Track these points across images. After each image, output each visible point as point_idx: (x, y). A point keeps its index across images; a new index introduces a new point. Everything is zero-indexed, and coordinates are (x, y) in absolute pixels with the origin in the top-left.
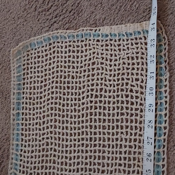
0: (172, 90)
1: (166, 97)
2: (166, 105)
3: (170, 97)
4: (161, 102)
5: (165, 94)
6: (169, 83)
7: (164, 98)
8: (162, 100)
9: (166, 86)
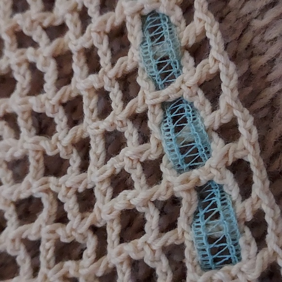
0: (255, 67)
1: (229, 131)
2: (246, 193)
3: (258, 123)
4: (204, 180)
5: (215, 106)
6: (221, 20)
7: (218, 146)
8: (207, 163)
9: (199, 50)
